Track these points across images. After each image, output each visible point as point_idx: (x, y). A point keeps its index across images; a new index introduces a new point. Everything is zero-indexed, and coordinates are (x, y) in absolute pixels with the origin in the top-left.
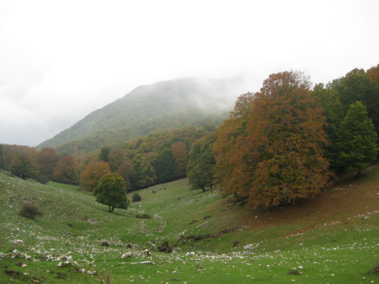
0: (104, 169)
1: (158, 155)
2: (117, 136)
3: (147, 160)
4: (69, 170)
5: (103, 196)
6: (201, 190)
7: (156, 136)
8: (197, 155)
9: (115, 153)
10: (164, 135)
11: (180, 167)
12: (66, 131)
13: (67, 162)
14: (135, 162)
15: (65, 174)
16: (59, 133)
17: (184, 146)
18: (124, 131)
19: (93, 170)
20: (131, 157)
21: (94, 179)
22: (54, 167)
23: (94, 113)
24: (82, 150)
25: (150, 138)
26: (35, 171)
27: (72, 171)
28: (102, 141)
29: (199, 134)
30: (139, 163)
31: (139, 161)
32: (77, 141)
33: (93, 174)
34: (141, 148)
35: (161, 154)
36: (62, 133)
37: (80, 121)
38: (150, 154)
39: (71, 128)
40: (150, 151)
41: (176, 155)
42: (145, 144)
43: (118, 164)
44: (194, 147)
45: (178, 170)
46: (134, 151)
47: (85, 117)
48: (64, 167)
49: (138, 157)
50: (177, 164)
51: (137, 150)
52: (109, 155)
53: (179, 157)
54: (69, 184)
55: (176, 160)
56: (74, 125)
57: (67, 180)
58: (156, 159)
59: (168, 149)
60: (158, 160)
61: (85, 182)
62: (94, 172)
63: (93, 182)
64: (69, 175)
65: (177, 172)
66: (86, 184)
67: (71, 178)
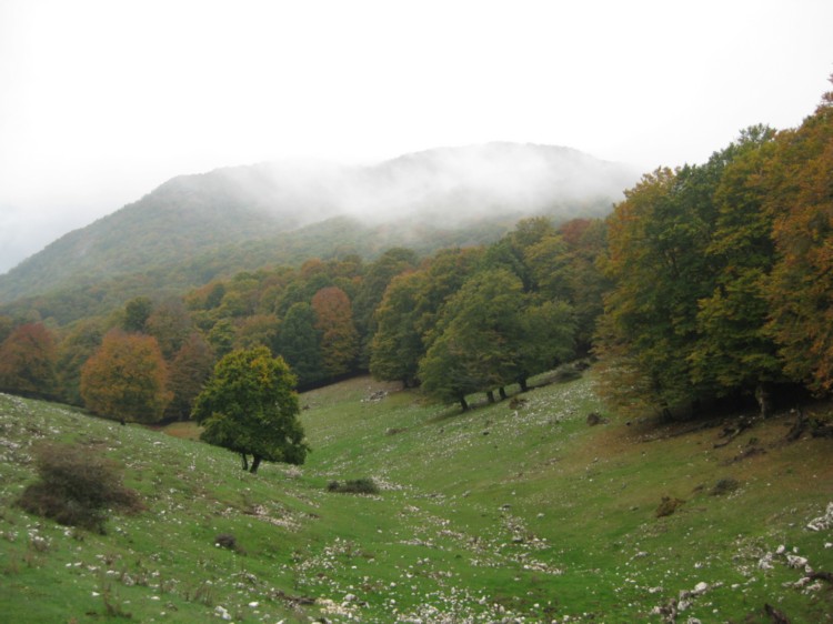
0: (148, 353)
1: (278, 321)
2: (135, 287)
3: (249, 334)
4: (36, 360)
7: (255, 277)
8: (404, 315)
9: (163, 314)
10: (280, 274)
11: (337, 353)
13: (32, 339)
14: (214, 340)
15: (25, 373)
17: (345, 299)
18: (150, 274)
19: (116, 357)
20: (206, 326)
21: (121, 380)
23: (67, 237)
24: (50, 319)
25: (242, 281)
27: (44, 365)
28: (99, 298)
29: (387, 267)
30: (226, 342)
31: (226, 336)
32: (38, 297)
33: (118, 368)
34: (224, 305)
35: (286, 317)
37: (34, 255)
38: (252, 320)
39: (13, 272)
40: (246, 314)
41: (326, 321)
42: (231, 295)
43: (174, 346)
44: (391, 296)
45: (330, 361)
46: (209, 315)
48: (22, 354)
49: (223, 328)
50: (328, 346)
51: (215, 311)
52: (149, 321)
53: (334, 326)
54: (35, 398)
55: (327, 334)
56: (20, 265)
57: (31, 388)
58: (273, 333)
59: (304, 305)
60: (278, 333)
61: (95, 391)
62: (121, 362)
63: (118, 389)
64: (35, 374)
65: (328, 364)
66: (99, 395)
67: (42, 383)
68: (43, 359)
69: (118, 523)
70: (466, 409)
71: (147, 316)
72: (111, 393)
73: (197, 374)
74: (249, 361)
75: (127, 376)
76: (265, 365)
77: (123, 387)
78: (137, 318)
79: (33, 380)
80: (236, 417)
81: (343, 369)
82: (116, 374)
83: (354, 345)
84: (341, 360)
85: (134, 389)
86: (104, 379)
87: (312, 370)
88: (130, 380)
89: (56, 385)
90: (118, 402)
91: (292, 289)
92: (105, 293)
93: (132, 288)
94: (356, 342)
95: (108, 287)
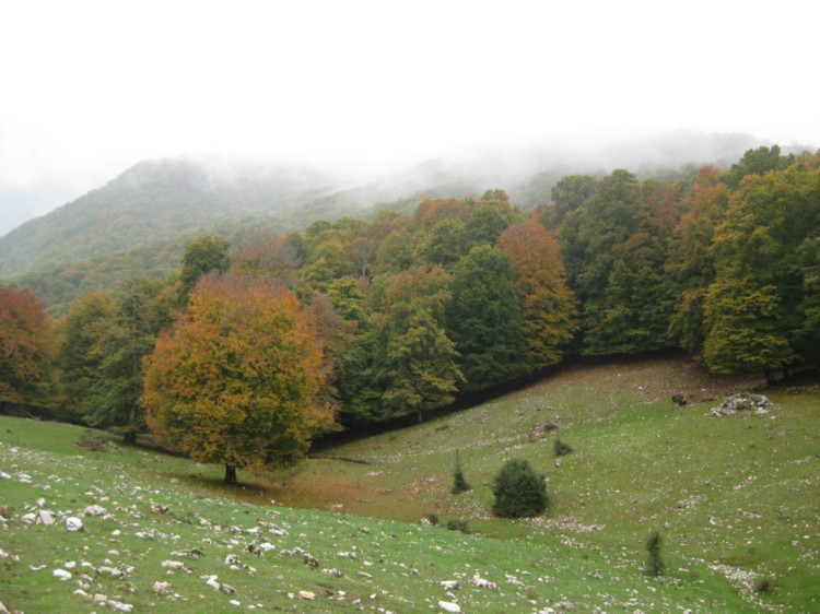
1: (450, 277)
11: (548, 330)
17: (551, 241)
19: (225, 332)
21: (239, 383)
23: (26, 227)
25: (322, 233)
30: (352, 315)
33: (231, 358)
34: (320, 260)
35: (464, 270)
41: (529, 276)
49: (344, 292)
50: (534, 318)
58: (447, 295)
59: (492, 249)
61: (182, 408)
63: (235, 403)
64: (20, 374)
65: (533, 349)
66: (190, 417)
67: (32, 389)
68: (34, 348)
72: (220, 412)
77: (244, 399)
79: (16, 384)
81: (555, 357)
82: (229, 370)
83: (572, 317)
84: (555, 342)
85: (268, 402)
86: (202, 381)
87: (512, 358)
88: (259, 383)
89: (53, 392)
90: (232, 431)
91: (444, 230)
92: (82, 276)
93: (118, 269)
94: (575, 312)
95: (85, 269)
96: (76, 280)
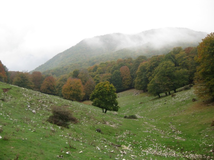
0: (79, 83)
1: (111, 75)
3: (104, 78)
4: (51, 85)
5: (100, 101)
6: (157, 96)
7: (105, 64)
8: (143, 73)
9: (82, 74)
10: (111, 63)
11: (126, 83)
12: (42, 65)
13: (50, 80)
14: (95, 80)
15: (49, 88)
16: (38, 67)
17: (128, 69)
18: (79, 63)
19: (71, 84)
20: (93, 76)
21: (72, 90)
22: (41, 84)
24: (54, 75)
25: (102, 65)
26: (31, 85)
27: (53, 86)
28: (66, 70)
30: (98, 80)
33: (71, 87)
34: (97, 71)
35: (113, 74)
36: (40, 66)
38: (104, 75)
39: (45, 64)
40: (103, 73)
41: (123, 75)
42: (99, 68)
43: (85, 81)
44: (140, 68)
45: (125, 85)
46: (94, 74)
47: (53, 57)
48: (48, 84)
49: (97, 77)
50: (124, 81)
51: (95, 72)
52: (79, 75)
53: (125, 76)
54: (51, 95)
55: (124, 78)
56: (47, 62)
57: (50, 92)
58: (110, 78)
59: (118, 71)
60: (111, 78)
61: (66, 93)
62: (72, 86)
63: (71, 92)
64: (51, 89)
65: (124, 86)
66: (67, 94)
67: (53, 91)
68: (53, 85)
69: (72, 125)
70: (160, 97)
71: (78, 74)
72: (69, 93)
73: (91, 89)
74: (104, 85)
75: (73, 89)
76: (108, 86)
77: (72, 92)
78: (76, 75)
79: (50, 90)
80: (101, 99)
81: (127, 87)
83: (130, 81)
84: (127, 85)
85: (75, 92)
86: (68, 90)
87: (120, 87)
89: (56, 91)
90: (71, 95)
91: (115, 67)
92: (67, 68)
93: (74, 67)
94: (131, 80)
95: (68, 67)
96: (66, 69)
